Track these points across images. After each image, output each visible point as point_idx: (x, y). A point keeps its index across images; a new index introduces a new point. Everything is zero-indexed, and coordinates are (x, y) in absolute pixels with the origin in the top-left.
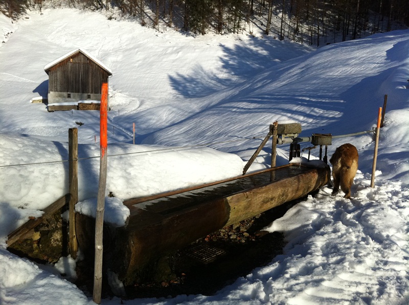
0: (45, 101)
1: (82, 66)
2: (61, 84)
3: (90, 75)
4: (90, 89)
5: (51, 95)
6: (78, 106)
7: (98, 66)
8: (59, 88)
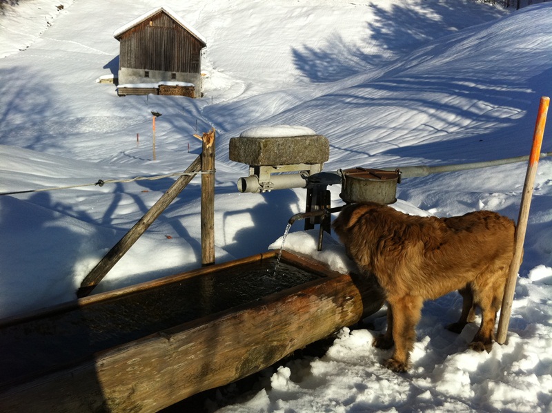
0: (116, 81)
1: (165, 32)
2: (137, 58)
3: (176, 46)
4: (176, 66)
5: (123, 72)
6: (158, 89)
7: (188, 32)
8: (133, 63)
